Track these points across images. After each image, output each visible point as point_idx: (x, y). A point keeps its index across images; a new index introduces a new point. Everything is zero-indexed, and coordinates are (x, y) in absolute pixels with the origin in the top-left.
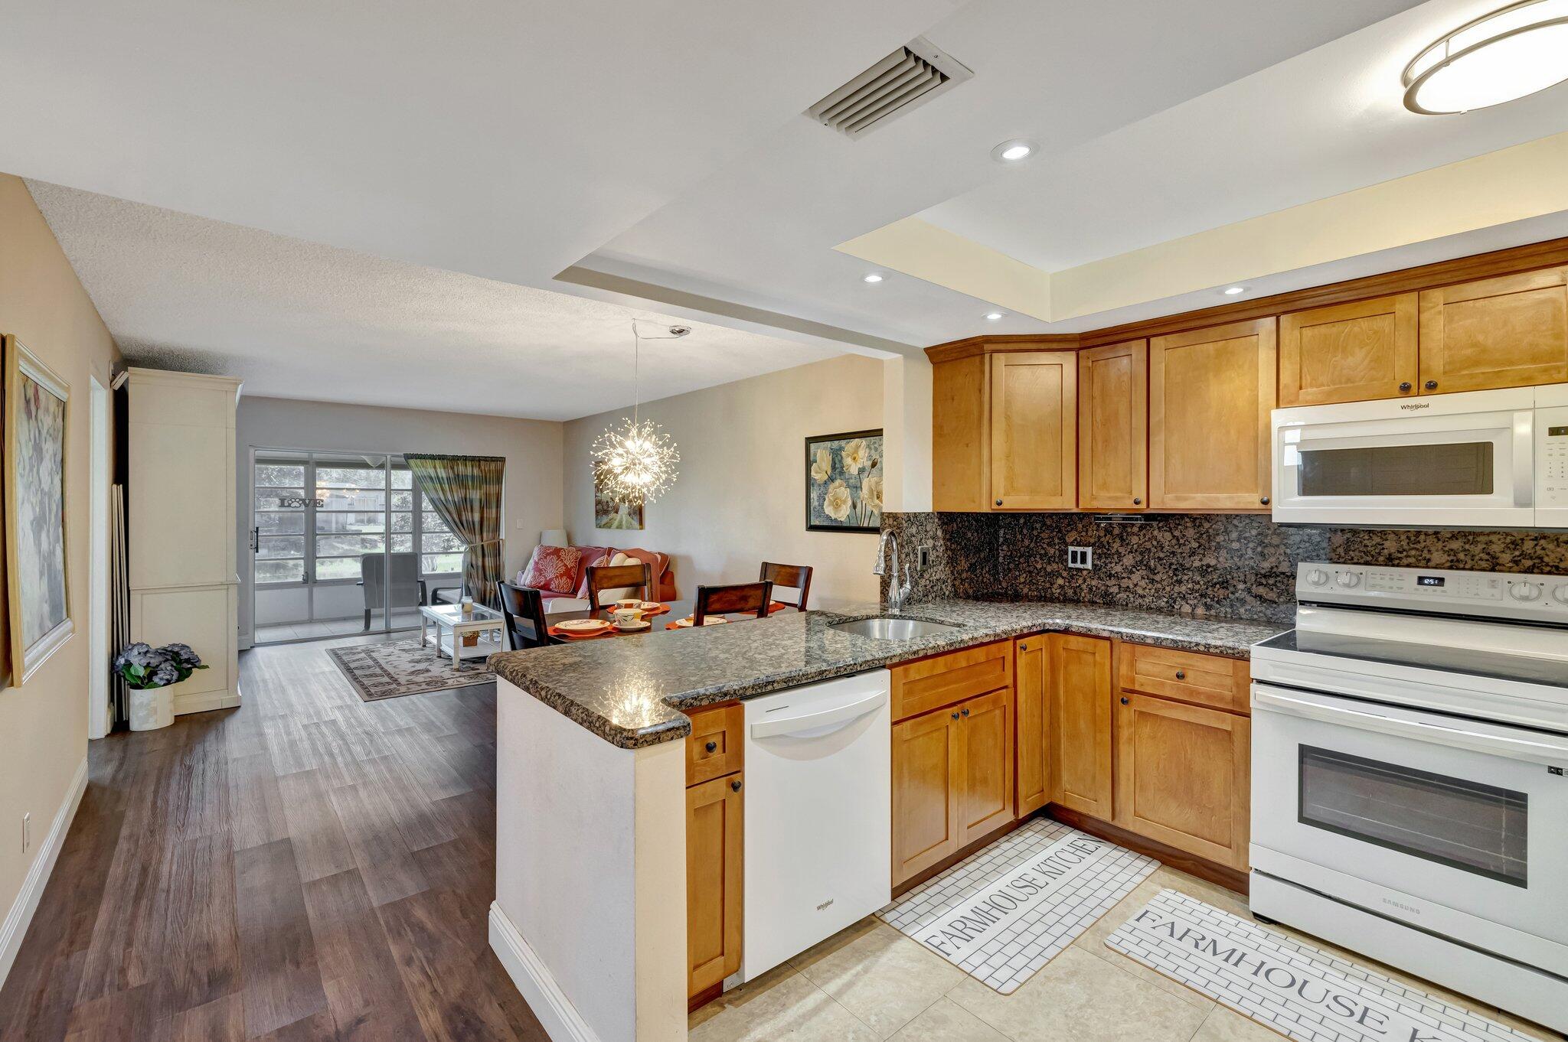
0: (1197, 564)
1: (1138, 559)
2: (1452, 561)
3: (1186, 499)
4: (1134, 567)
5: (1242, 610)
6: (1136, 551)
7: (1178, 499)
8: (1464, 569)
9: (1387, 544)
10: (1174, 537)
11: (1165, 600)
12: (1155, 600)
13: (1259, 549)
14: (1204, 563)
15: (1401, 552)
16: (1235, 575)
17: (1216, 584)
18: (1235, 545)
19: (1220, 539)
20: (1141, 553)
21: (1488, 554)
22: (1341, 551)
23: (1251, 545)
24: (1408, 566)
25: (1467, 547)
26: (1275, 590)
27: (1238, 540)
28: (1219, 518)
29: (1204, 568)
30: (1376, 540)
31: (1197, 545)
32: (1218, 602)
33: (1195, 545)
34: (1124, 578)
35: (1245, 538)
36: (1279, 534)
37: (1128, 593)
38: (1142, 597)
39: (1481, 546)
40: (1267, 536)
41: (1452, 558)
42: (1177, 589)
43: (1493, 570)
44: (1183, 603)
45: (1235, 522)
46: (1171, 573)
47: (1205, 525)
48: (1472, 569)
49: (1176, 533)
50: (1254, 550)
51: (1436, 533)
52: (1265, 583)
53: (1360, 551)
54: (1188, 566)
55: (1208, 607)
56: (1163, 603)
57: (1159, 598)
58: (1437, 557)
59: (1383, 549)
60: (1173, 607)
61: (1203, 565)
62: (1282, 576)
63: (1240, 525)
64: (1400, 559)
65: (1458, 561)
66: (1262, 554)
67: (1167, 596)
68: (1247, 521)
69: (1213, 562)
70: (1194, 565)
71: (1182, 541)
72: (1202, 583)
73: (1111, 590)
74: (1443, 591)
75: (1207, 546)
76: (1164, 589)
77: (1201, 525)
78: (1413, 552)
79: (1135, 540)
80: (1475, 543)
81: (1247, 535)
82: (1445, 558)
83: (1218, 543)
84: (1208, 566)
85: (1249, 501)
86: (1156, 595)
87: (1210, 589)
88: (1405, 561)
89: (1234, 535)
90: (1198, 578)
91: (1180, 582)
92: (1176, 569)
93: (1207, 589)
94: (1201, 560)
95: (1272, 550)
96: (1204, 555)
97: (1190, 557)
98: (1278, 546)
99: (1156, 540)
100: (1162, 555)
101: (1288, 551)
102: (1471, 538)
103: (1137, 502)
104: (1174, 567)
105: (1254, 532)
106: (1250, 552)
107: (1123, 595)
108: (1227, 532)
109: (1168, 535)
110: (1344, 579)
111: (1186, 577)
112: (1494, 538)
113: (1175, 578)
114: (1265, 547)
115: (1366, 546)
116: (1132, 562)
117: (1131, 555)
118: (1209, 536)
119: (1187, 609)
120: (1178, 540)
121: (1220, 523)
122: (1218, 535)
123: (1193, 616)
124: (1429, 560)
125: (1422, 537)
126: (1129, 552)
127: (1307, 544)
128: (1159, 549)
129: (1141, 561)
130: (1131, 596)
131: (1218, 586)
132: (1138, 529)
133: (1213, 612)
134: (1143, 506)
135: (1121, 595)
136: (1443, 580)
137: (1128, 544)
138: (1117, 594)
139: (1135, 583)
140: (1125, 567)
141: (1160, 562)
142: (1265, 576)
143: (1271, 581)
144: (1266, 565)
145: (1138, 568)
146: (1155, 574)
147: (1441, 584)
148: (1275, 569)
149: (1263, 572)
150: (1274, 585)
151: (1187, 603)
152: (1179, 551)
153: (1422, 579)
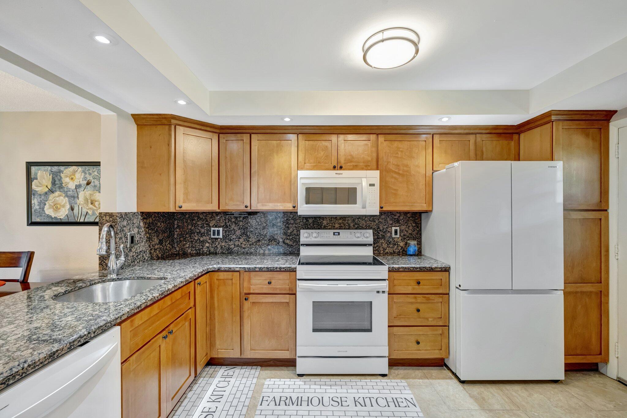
1: (242, 232)
2: (340, 227)
3: (266, 205)
4: (241, 236)
5: (282, 250)
6: (242, 228)
7: (263, 205)
8: (342, 229)
9: (324, 222)
11: (253, 249)
12: (249, 249)
13: (287, 225)
15: (327, 224)
16: (279, 236)
17: (272, 240)
18: (279, 224)
20: (244, 229)
21: (348, 224)
22: (311, 225)
23: (285, 224)
24: (329, 229)
25: (343, 222)
26: (292, 241)
30: (321, 220)
33: (264, 225)
34: (237, 241)
36: (293, 220)
37: (238, 247)
38: (244, 248)
39: (346, 221)
40: (289, 220)
41: (340, 226)
42: (258, 244)
43: (349, 229)
44: (260, 249)
46: (256, 237)
47: (268, 216)
48: (344, 229)
49: (258, 220)
51: (336, 217)
52: (289, 238)
53: (317, 225)
54: (262, 233)
56: (253, 250)
57: (251, 248)
58: (337, 226)
59: (323, 223)
60: (257, 251)
62: (294, 235)
64: (327, 227)
65: (341, 226)
66: (288, 227)
67: (254, 247)
69: (271, 232)
70: (265, 233)
71: (260, 223)
72: (267, 240)
73: (231, 247)
74: (340, 237)
76: (253, 244)
78: (331, 224)
79: (241, 223)
82: (338, 226)
83: (273, 223)
85: (289, 207)
86: (250, 247)
87: (270, 242)
88: (329, 227)
90: (266, 238)
91: (259, 241)
92: (258, 235)
93: (269, 242)
95: (291, 225)
96: (268, 229)
97: (263, 230)
98: (293, 224)
99: (250, 223)
100: (252, 230)
101: (296, 226)
102: (344, 219)
103: (246, 207)
104: (257, 234)
107: (236, 249)
109: (255, 221)
110: (315, 235)
112: (349, 219)
113: (257, 239)
114: (289, 224)
115: (318, 223)
116: (240, 233)
117: (239, 231)
119: (262, 251)
120: (258, 223)
121: (274, 216)
123: (264, 254)
124: (334, 227)
125: (333, 219)
126: (239, 229)
127: (302, 223)
129: (244, 233)
130: (239, 248)
131: (273, 241)
132: (242, 219)
133: (271, 252)
134: (249, 208)
135: (235, 248)
136: (339, 233)
137: (238, 225)
138: (233, 248)
139: (241, 242)
140: (237, 236)
141: (251, 233)
142: (289, 236)
143: (291, 237)
144: (289, 231)
145: (243, 236)
146: (249, 238)
147: (339, 235)
148: (292, 233)
149: (288, 234)
150: (292, 239)
151: (262, 249)
152: (259, 227)
153: (334, 233)
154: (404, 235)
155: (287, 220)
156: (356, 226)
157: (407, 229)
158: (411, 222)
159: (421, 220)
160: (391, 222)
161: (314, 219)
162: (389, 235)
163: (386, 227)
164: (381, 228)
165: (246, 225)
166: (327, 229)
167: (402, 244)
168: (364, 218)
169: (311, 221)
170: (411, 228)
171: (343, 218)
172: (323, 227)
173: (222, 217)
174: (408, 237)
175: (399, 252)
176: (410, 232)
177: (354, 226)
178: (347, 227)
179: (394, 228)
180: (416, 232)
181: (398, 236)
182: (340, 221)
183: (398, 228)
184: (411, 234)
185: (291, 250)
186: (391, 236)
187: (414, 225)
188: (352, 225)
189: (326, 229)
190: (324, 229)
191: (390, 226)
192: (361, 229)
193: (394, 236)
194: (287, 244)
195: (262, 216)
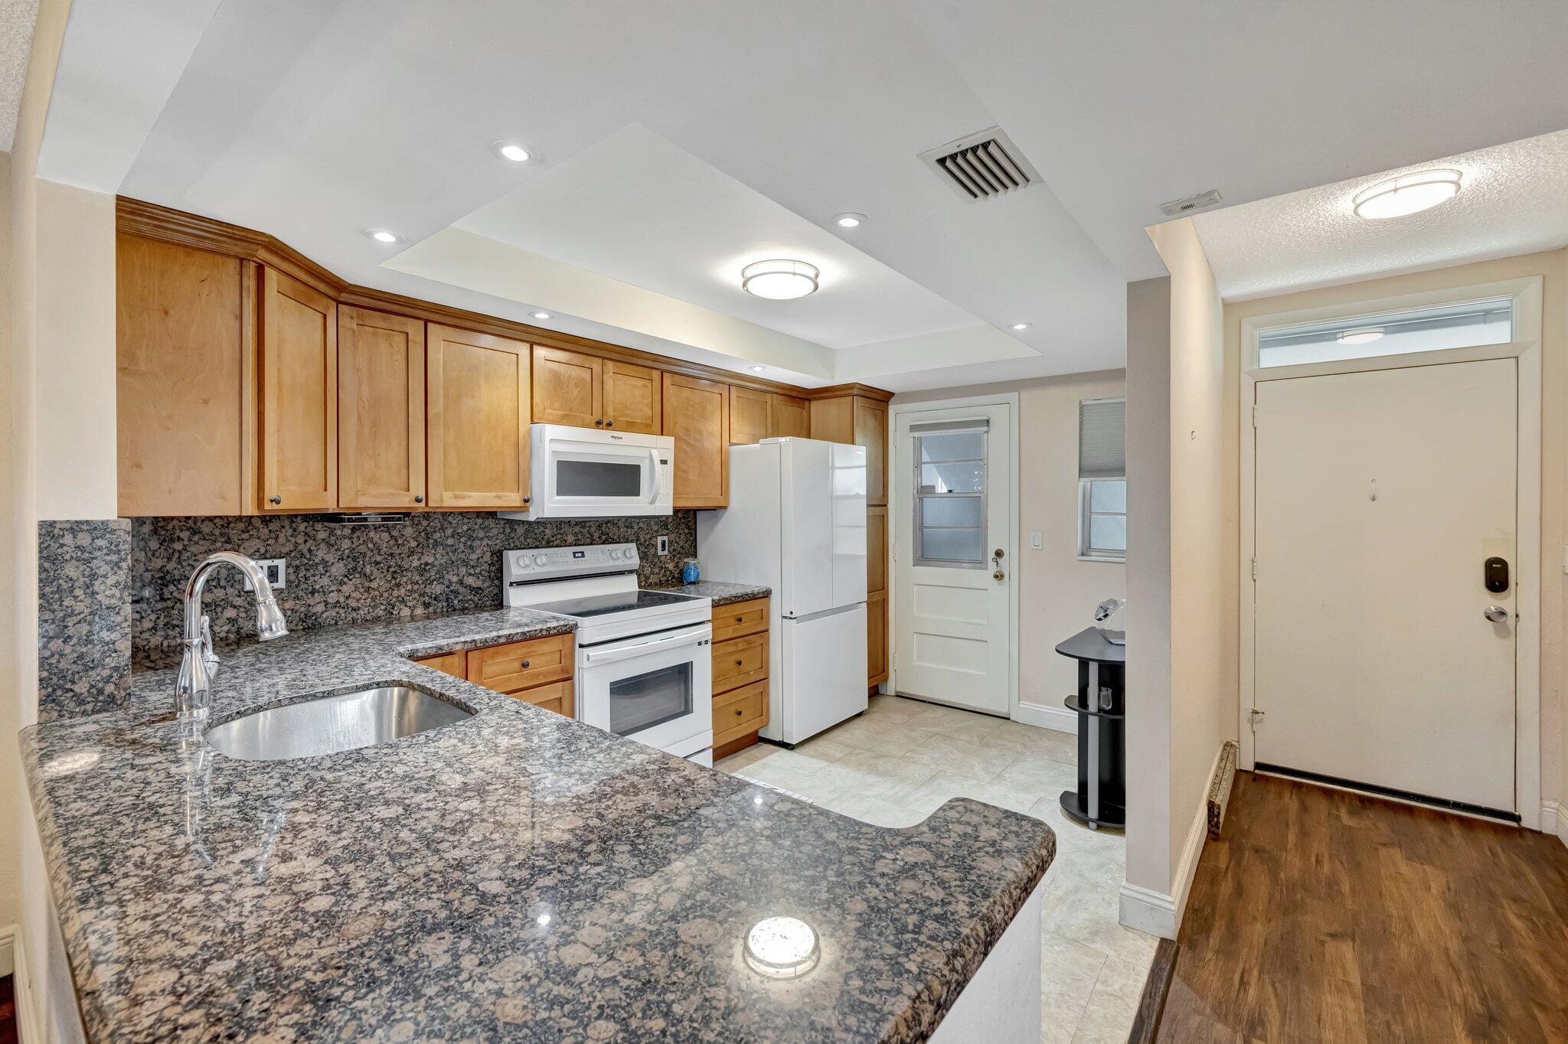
0: (416, 563)
1: (350, 567)
4: (346, 576)
5: (456, 602)
6: (348, 557)
9: (547, 531)
10: (392, 537)
11: (383, 607)
12: (371, 610)
13: (469, 543)
14: (423, 561)
16: (450, 569)
17: (433, 581)
18: (450, 541)
19: (437, 536)
20: (354, 559)
21: (590, 534)
22: (522, 539)
23: (463, 540)
24: (557, 546)
26: (481, 578)
27: (453, 536)
28: (436, 516)
29: (423, 566)
30: (542, 528)
31: (416, 544)
32: (435, 599)
33: (413, 544)
34: (332, 591)
35: (458, 534)
36: (483, 529)
37: (337, 609)
38: (355, 610)
39: (587, 530)
40: (474, 531)
42: (395, 593)
43: (592, 544)
44: (402, 607)
45: (450, 519)
46: (389, 577)
47: (423, 523)
49: (395, 533)
50: (465, 544)
51: (569, 522)
52: (473, 573)
54: (407, 567)
55: (426, 605)
56: (381, 612)
57: (375, 607)
58: (570, 538)
59: (545, 535)
60: (392, 613)
61: (421, 564)
62: (486, 565)
63: (454, 522)
64: (553, 541)
65: (578, 540)
66: (471, 547)
67: (385, 602)
68: (460, 518)
69: (431, 560)
70: (413, 565)
71: (400, 541)
72: (420, 582)
73: (315, 610)
74: (586, 561)
75: (425, 544)
76: (382, 596)
77: (419, 523)
78: (559, 536)
80: (584, 527)
81: (460, 531)
83: (436, 540)
84: (427, 564)
86: (373, 604)
87: (429, 586)
88: (555, 543)
89: (449, 532)
90: (417, 578)
91: (398, 585)
92: (394, 572)
94: (419, 559)
95: (478, 543)
96: (422, 553)
97: (408, 557)
98: (482, 539)
99: (372, 542)
100: (379, 558)
101: (490, 543)
104: (392, 570)
105: (465, 528)
106: (461, 545)
107: (332, 613)
108: (443, 529)
109: (385, 536)
110: (542, 560)
111: (405, 579)
112: (591, 523)
113: (393, 582)
114: (472, 541)
116: (344, 571)
117: (341, 564)
118: (427, 534)
119: (406, 612)
120: (396, 540)
121: (437, 521)
122: (435, 532)
123: (413, 618)
124: (566, 541)
126: (339, 560)
128: (376, 552)
129: (355, 569)
130: (342, 611)
131: (435, 583)
132: (350, 531)
133: (431, 609)
134: (421, 504)
135: (328, 613)
136: (582, 553)
137: (337, 550)
138: (322, 613)
139: (347, 594)
140: (333, 578)
141: (377, 567)
142: (473, 567)
143: (478, 571)
144: (474, 556)
145: (351, 577)
146: (371, 581)
147: (583, 556)
148: (480, 560)
149: (472, 563)
150: (480, 573)
151: (406, 606)
152: (398, 551)
153: (574, 553)
154: (674, 550)
155: (469, 529)
156: (604, 537)
157: (678, 540)
158: (683, 526)
159: (695, 524)
160: (656, 528)
161: (527, 526)
162: (653, 551)
163: (648, 536)
164: (642, 540)
165: (361, 547)
166: (553, 547)
167: (671, 566)
168: (616, 521)
169: (520, 530)
170: (683, 537)
171: (582, 522)
172: (544, 542)
173: (283, 527)
174: (679, 553)
175: (668, 581)
176: (681, 543)
177: (600, 538)
178: (588, 541)
179: (660, 539)
180: (689, 543)
181: (666, 552)
182: (577, 529)
183: (666, 538)
184: (682, 547)
185: (479, 600)
186: (656, 553)
187: (686, 531)
188: (596, 535)
189: (550, 547)
190: (546, 547)
191: (655, 534)
192: (611, 543)
193: (660, 552)
194: (470, 586)
195: (407, 523)
